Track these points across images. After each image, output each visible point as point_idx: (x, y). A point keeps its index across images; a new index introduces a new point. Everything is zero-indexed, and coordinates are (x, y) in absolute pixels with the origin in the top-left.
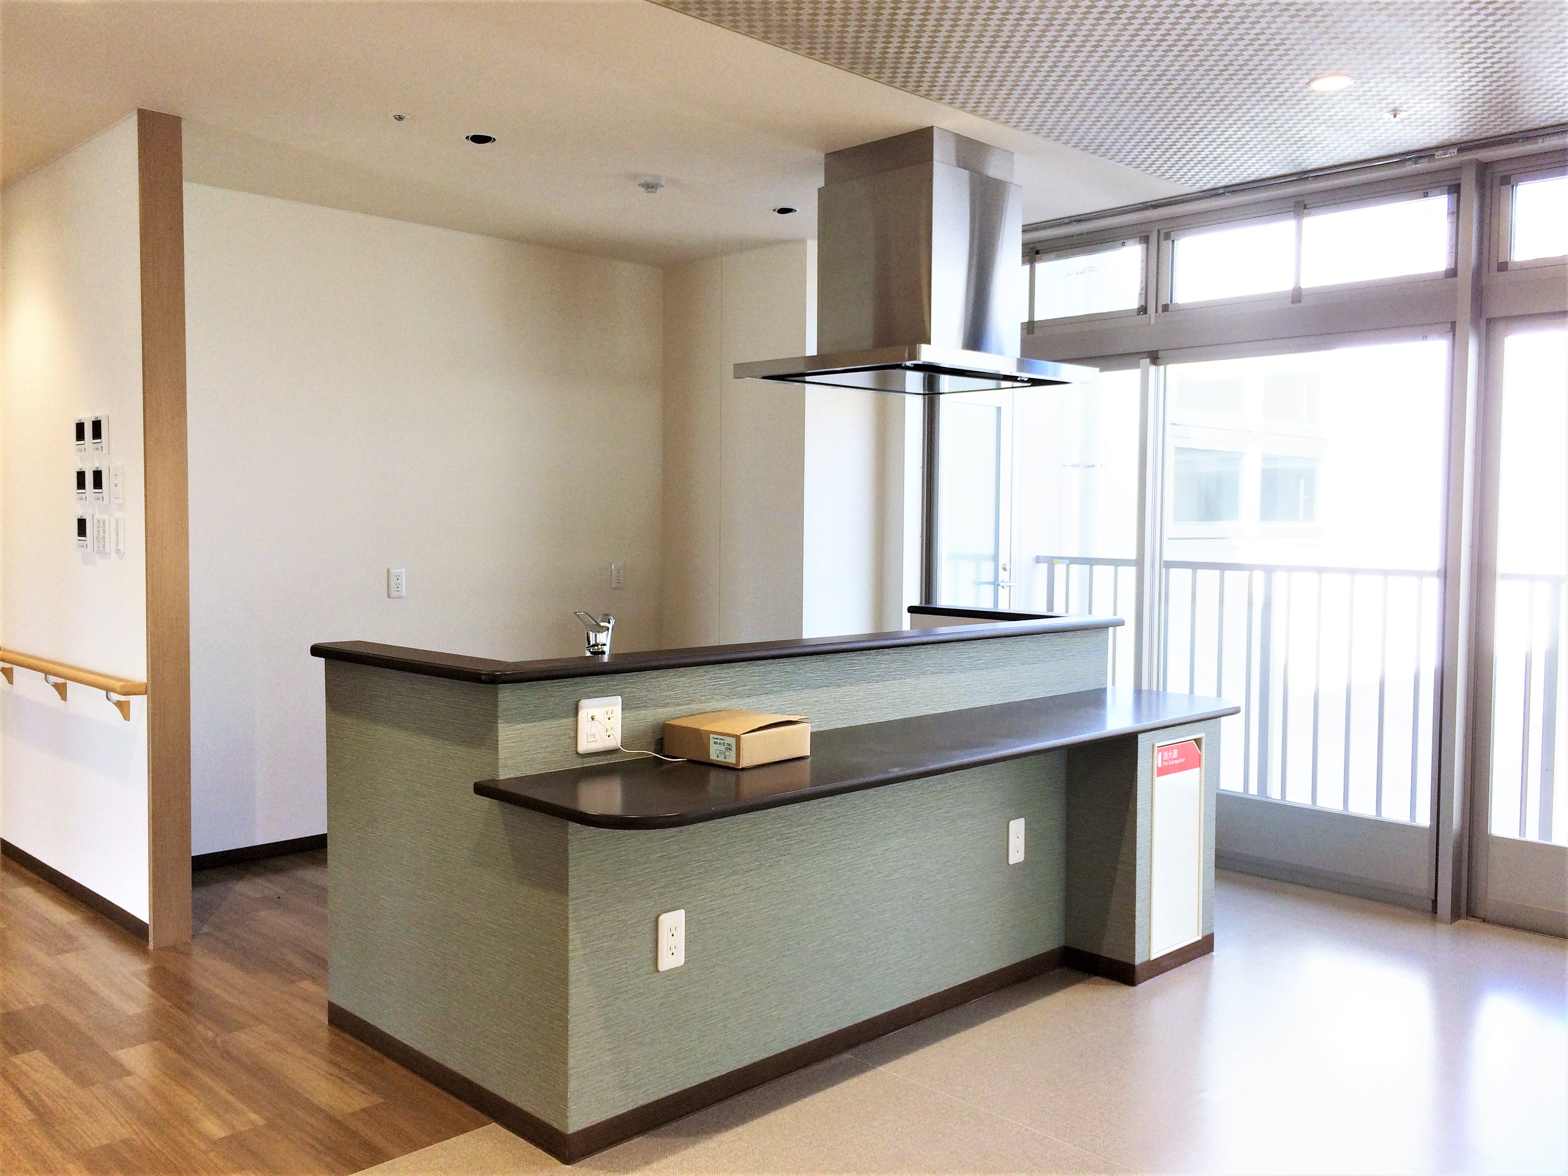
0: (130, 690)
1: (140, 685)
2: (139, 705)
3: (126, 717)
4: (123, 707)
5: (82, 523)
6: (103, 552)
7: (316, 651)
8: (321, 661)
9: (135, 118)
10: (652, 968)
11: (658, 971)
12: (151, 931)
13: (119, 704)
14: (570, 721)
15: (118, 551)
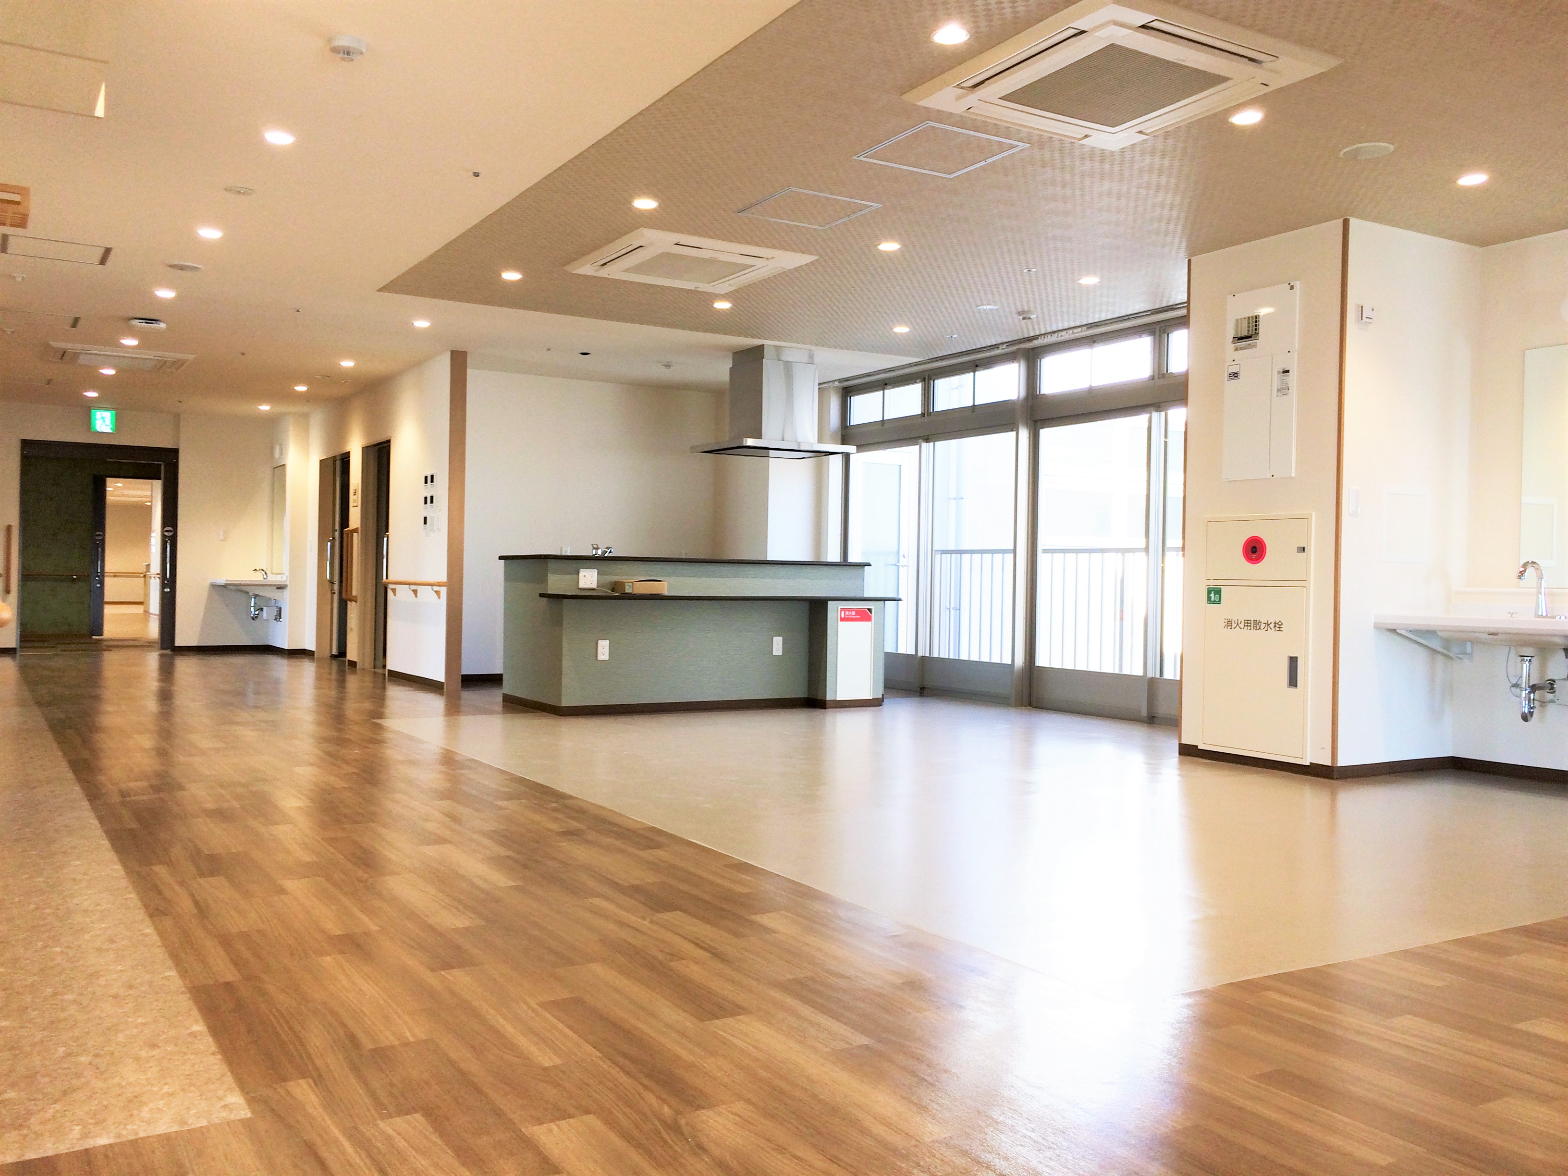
0: (440, 585)
1: (444, 583)
2: (444, 591)
3: (439, 597)
4: (437, 593)
5: (425, 518)
6: (432, 530)
7: (501, 558)
8: (503, 561)
9: (450, 353)
10: (595, 658)
11: (597, 659)
12: (445, 686)
13: (436, 592)
14: (576, 576)
15: (438, 529)
